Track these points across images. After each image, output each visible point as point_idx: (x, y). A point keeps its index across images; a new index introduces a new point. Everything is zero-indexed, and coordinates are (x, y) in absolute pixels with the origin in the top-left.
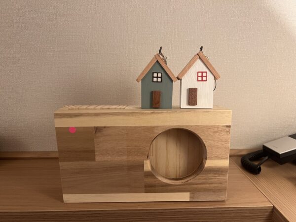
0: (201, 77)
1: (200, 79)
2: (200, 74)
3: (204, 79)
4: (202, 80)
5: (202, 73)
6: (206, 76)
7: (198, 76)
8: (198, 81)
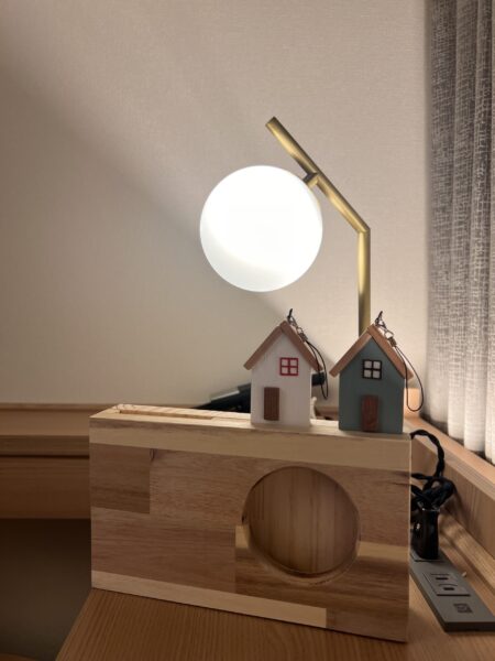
0: (288, 367)
1: (285, 371)
2: (285, 363)
3: (293, 371)
4: (289, 374)
5: (289, 359)
6: (297, 367)
7: (281, 366)
8: (282, 374)
